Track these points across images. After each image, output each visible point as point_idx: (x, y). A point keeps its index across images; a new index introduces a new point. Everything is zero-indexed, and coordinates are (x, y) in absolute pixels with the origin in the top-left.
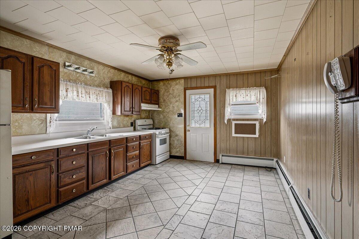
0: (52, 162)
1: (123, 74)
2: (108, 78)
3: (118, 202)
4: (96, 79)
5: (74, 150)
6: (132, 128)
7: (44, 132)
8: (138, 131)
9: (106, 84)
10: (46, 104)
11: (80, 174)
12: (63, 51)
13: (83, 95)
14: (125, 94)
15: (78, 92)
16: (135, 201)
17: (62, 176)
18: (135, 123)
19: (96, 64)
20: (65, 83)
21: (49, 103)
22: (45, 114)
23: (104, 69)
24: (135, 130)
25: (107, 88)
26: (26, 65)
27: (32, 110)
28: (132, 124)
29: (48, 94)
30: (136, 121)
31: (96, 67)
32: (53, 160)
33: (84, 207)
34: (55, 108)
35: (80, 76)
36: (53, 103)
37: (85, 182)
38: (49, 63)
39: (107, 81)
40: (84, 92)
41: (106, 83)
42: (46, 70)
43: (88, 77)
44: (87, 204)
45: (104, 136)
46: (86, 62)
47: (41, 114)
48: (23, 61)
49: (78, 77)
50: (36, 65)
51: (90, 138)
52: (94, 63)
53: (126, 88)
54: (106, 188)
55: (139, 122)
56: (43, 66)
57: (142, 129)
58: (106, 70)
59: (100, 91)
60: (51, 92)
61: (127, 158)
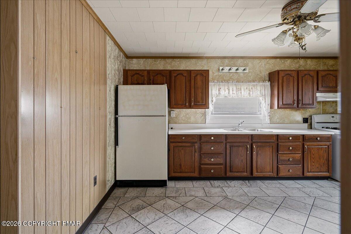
0: (196, 144)
1: (289, 61)
2: (266, 70)
3: (241, 197)
4: (250, 74)
5: (212, 138)
6: (306, 125)
7: (204, 122)
8: (316, 129)
9: (263, 78)
10: (199, 102)
11: (218, 159)
12: (218, 58)
13: (234, 92)
14: (285, 84)
15: (229, 90)
16: (258, 205)
17: (203, 157)
18: (311, 119)
19: (250, 60)
20: (218, 84)
21: (201, 102)
22: (204, 109)
23: (260, 62)
24: (311, 128)
25: (264, 81)
26: (187, 77)
27: (190, 107)
28: (305, 120)
29: (200, 94)
30: (312, 117)
31: (250, 63)
32: (196, 143)
33: (215, 187)
34: (205, 105)
35: (233, 75)
36: (204, 100)
37: (223, 168)
38: (201, 72)
39: (265, 74)
40: (235, 88)
41: (263, 76)
42: (199, 78)
43: (242, 74)
44: (220, 186)
45: (256, 130)
46: (240, 61)
47: (196, 109)
48: (185, 75)
49: (232, 76)
50: (193, 75)
51: (239, 130)
52: (248, 60)
53: (285, 78)
54: (247, 181)
55: (316, 118)
56: (197, 75)
57: (323, 128)
58: (264, 62)
59: (254, 86)
60: (202, 93)
61: (279, 159)
